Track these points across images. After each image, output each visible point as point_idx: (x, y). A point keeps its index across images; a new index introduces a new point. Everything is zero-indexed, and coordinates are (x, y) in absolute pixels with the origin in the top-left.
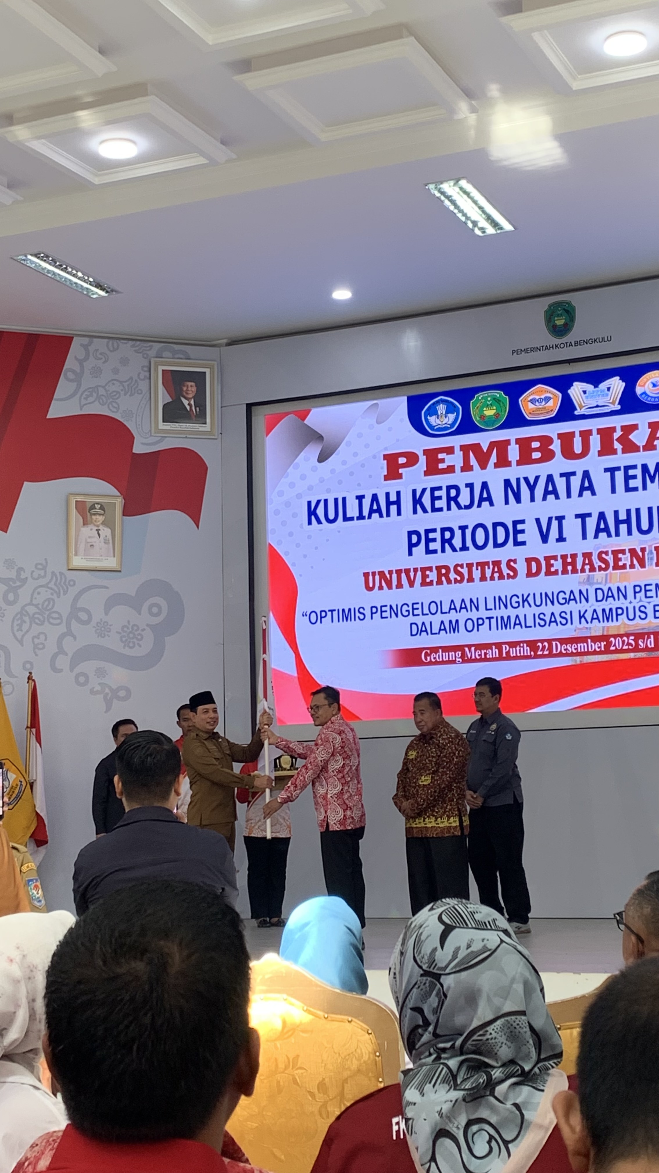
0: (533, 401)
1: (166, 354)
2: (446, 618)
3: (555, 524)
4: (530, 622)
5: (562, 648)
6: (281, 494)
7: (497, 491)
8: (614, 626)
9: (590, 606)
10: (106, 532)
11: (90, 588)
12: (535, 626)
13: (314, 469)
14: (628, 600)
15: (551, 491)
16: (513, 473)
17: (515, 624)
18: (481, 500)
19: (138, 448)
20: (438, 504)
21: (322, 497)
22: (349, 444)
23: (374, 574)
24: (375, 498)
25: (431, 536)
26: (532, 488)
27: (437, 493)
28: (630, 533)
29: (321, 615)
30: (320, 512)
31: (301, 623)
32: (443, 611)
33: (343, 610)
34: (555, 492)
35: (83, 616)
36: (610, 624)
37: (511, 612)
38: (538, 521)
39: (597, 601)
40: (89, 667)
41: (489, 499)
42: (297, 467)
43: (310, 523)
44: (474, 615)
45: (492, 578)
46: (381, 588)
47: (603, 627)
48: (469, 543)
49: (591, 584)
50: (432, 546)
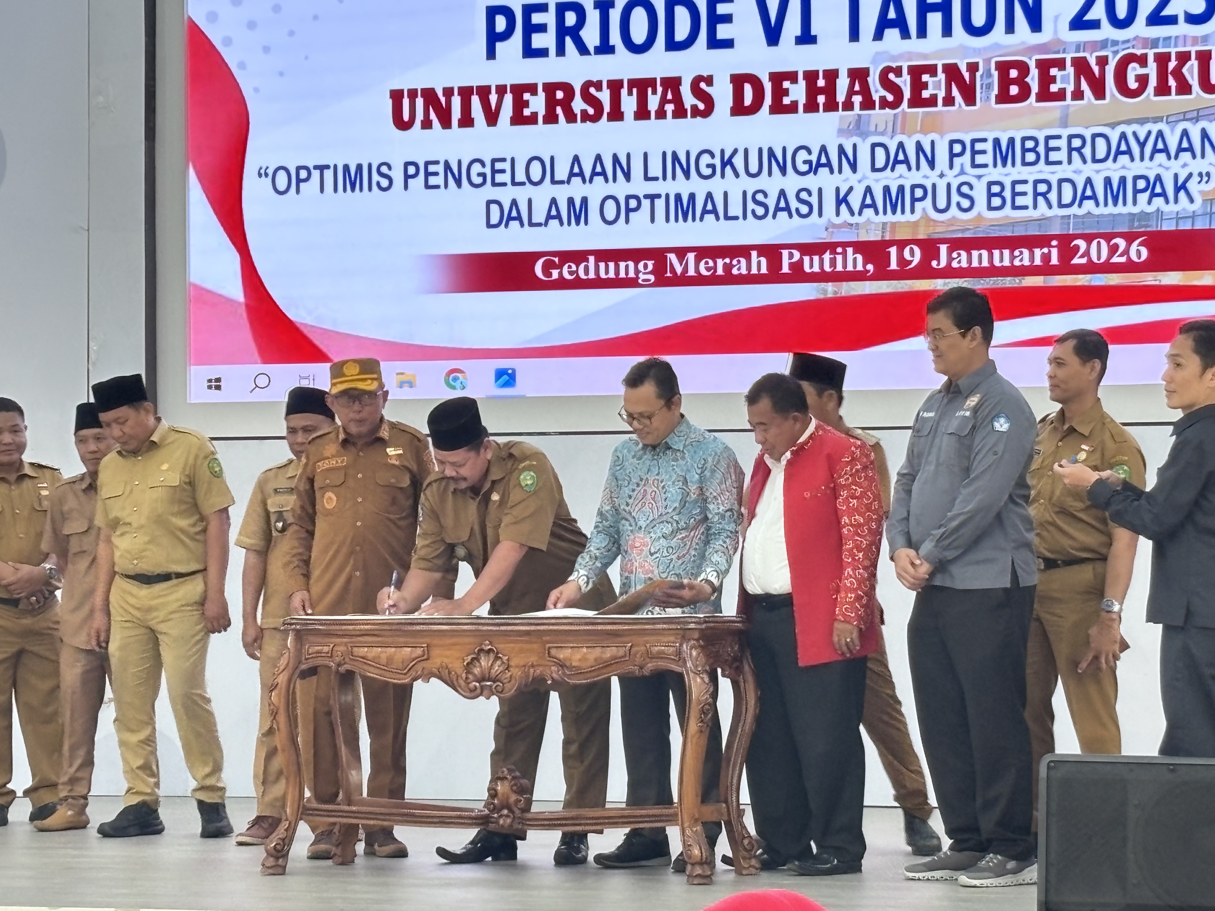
4: (735, 209)
9: (860, 180)
12: (745, 217)
14: (937, 171)
17: (705, 212)
23: (413, 94)
28: (947, 31)
29: (299, 177)
31: (254, 191)
32: (557, 178)
33: (346, 168)
37: (697, 186)
39: (874, 169)
44: (620, 188)
45: (661, 114)
46: (427, 124)
47: (884, 224)
49: (864, 135)
50: (538, 41)
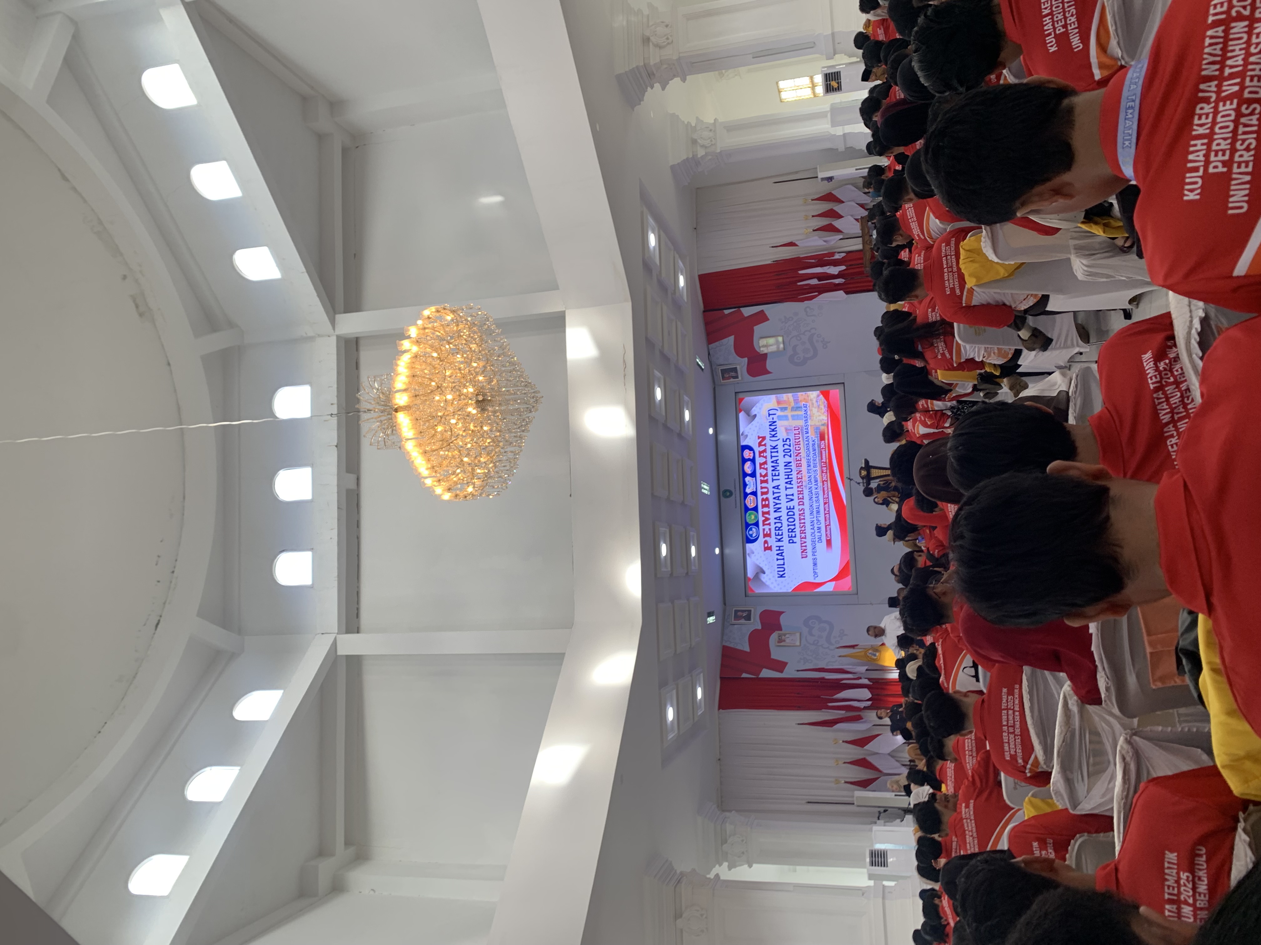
0: (751, 504)
2: (816, 531)
3: (788, 497)
5: (826, 495)
6: (775, 587)
7: (777, 515)
8: (819, 479)
10: (787, 636)
11: (806, 640)
12: (819, 503)
13: (767, 575)
14: (812, 475)
15: (778, 498)
16: (772, 509)
17: (819, 509)
18: (780, 520)
19: (760, 627)
20: (780, 534)
21: (777, 572)
22: (760, 563)
23: (802, 555)
24: (778, 554)
25: (790, 536)
26: (777, 504)
27: (777, 534)
30: (781, 573)
31: (818, 580)
32: (814, 532)
33: (814, 565)
34: (779, 497)
35: (816, 642)
36: (819, 480)
38: (787, 502)
39: (812, 484)
41: (780, 517)
42: (766, 581)
43: (785, 577)
44: (815, 522)
45: (804, 516)
46: (806, 553)
47: (820, 482)
49: (807, 486)
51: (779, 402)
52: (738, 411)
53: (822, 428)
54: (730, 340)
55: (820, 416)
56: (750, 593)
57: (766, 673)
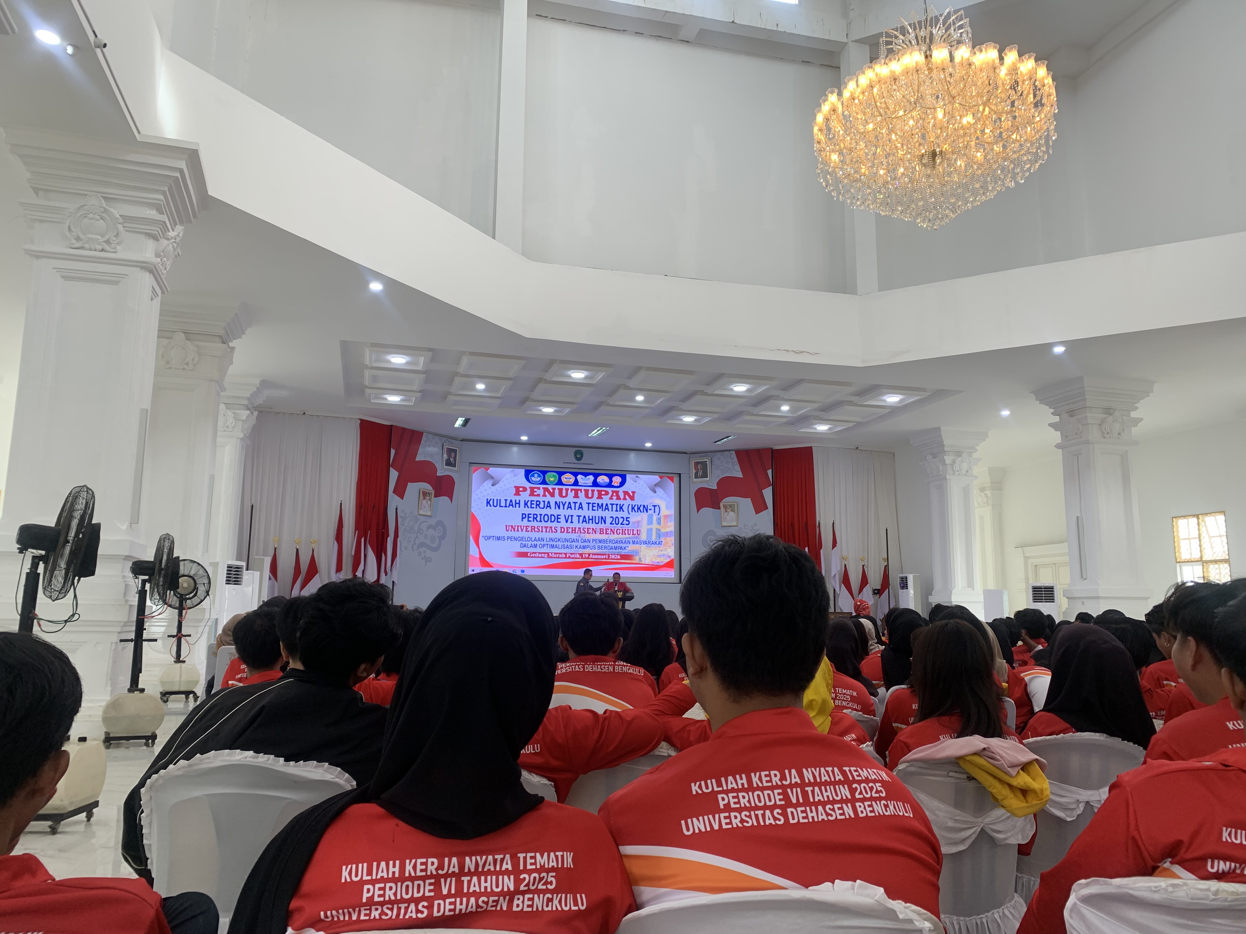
0: (566, 478)
1: (447, 442)
2: (533, 543)
3: (570, 517)
4: (560, 547)
5: (569, 556)
6: (477, 495)
7: (553, 505)
9: (579, 544)
10: (429, 502)
11: (424, 522)
12: (562, 548)
13: (490, 488)
15: (569, 507)
16: (558, 499)
17: (555, 547)
18: (547, 506)
19: (438, 474)
20: (533, 506)
21: (492, 498)
22: (503, 481)
23: (509, 526)
24: (511, 501)
25: (530, 516)
26: (564, 505)
27: (533, 502)
28: (592, 523)
29: (489, 538)
30: (491, 503)
31: (481, 540)
32: (532, 541)
33: (497, 537)
34: (571, 507)
35: (421, 531)
36: (585, 550)
37: (555, 544)
38: (565, 516)
39: (581, 543)
40: (422, 549)
41: (550, 507)
42: (483, 486)
43: (487, 506)
45: (549, 532)
46: (511, 531)
47: (583, 551)
48: (542, 520)
49: (580, 537)
50: (530, 519)
51: (666, 517)
52: (661, 475)
53: (637, 558)
54: (738, 473)
55: (649, 557)
56: (473, 467)
57: (394, 475)
